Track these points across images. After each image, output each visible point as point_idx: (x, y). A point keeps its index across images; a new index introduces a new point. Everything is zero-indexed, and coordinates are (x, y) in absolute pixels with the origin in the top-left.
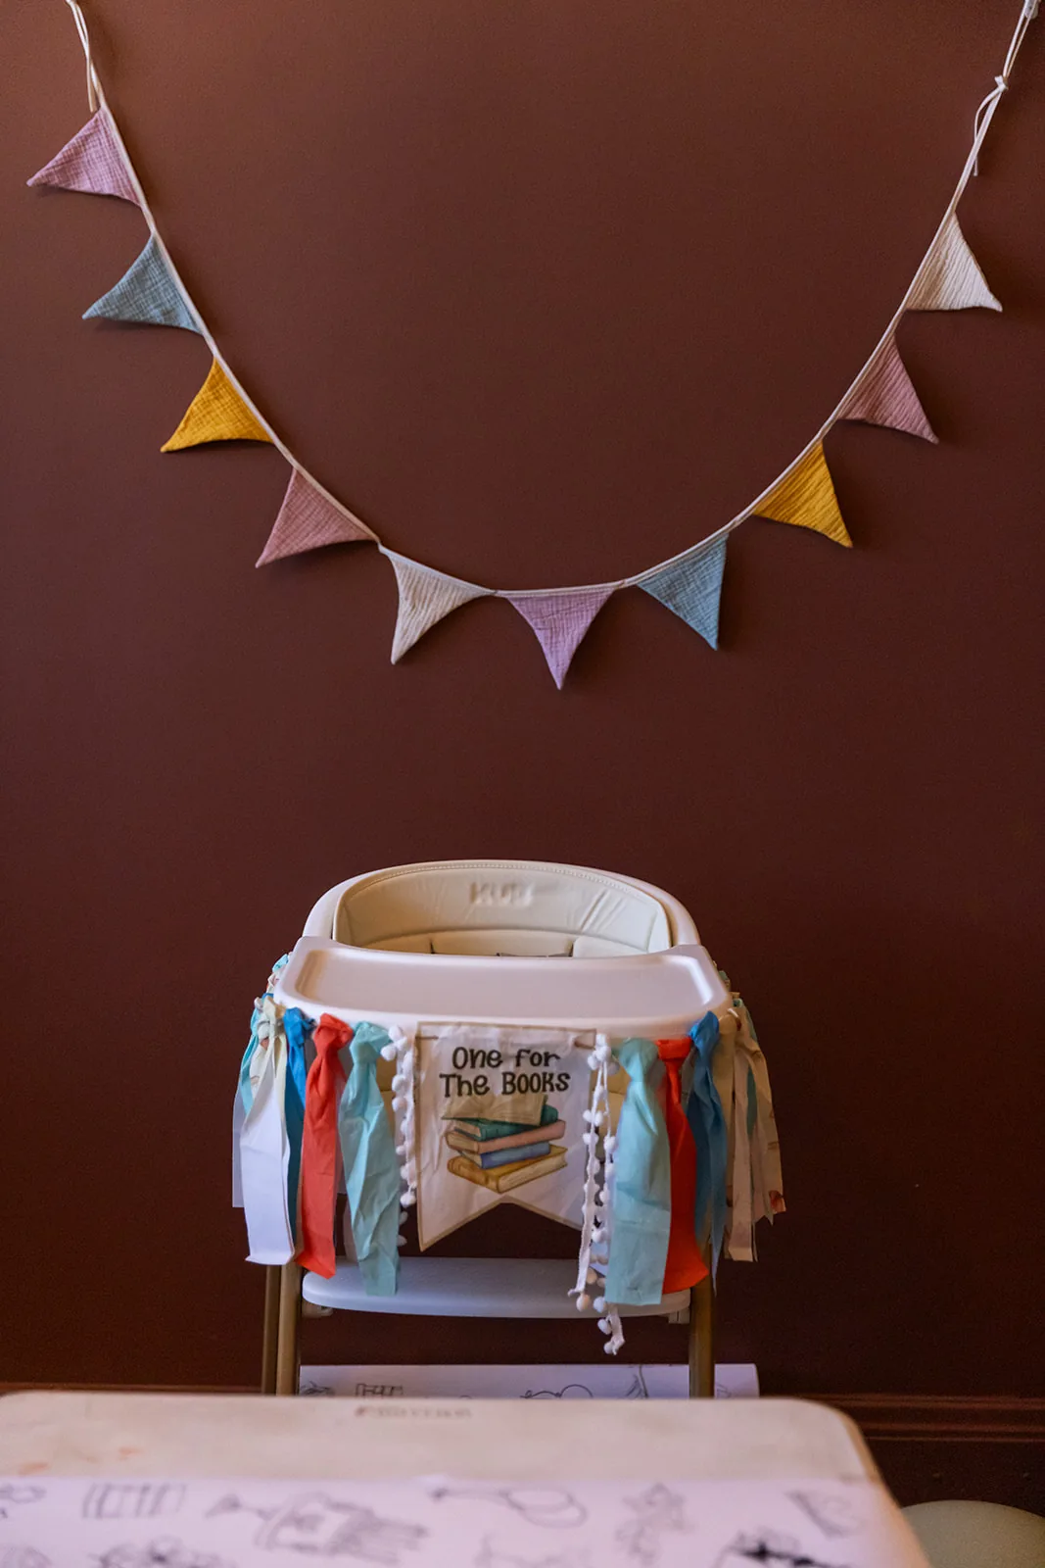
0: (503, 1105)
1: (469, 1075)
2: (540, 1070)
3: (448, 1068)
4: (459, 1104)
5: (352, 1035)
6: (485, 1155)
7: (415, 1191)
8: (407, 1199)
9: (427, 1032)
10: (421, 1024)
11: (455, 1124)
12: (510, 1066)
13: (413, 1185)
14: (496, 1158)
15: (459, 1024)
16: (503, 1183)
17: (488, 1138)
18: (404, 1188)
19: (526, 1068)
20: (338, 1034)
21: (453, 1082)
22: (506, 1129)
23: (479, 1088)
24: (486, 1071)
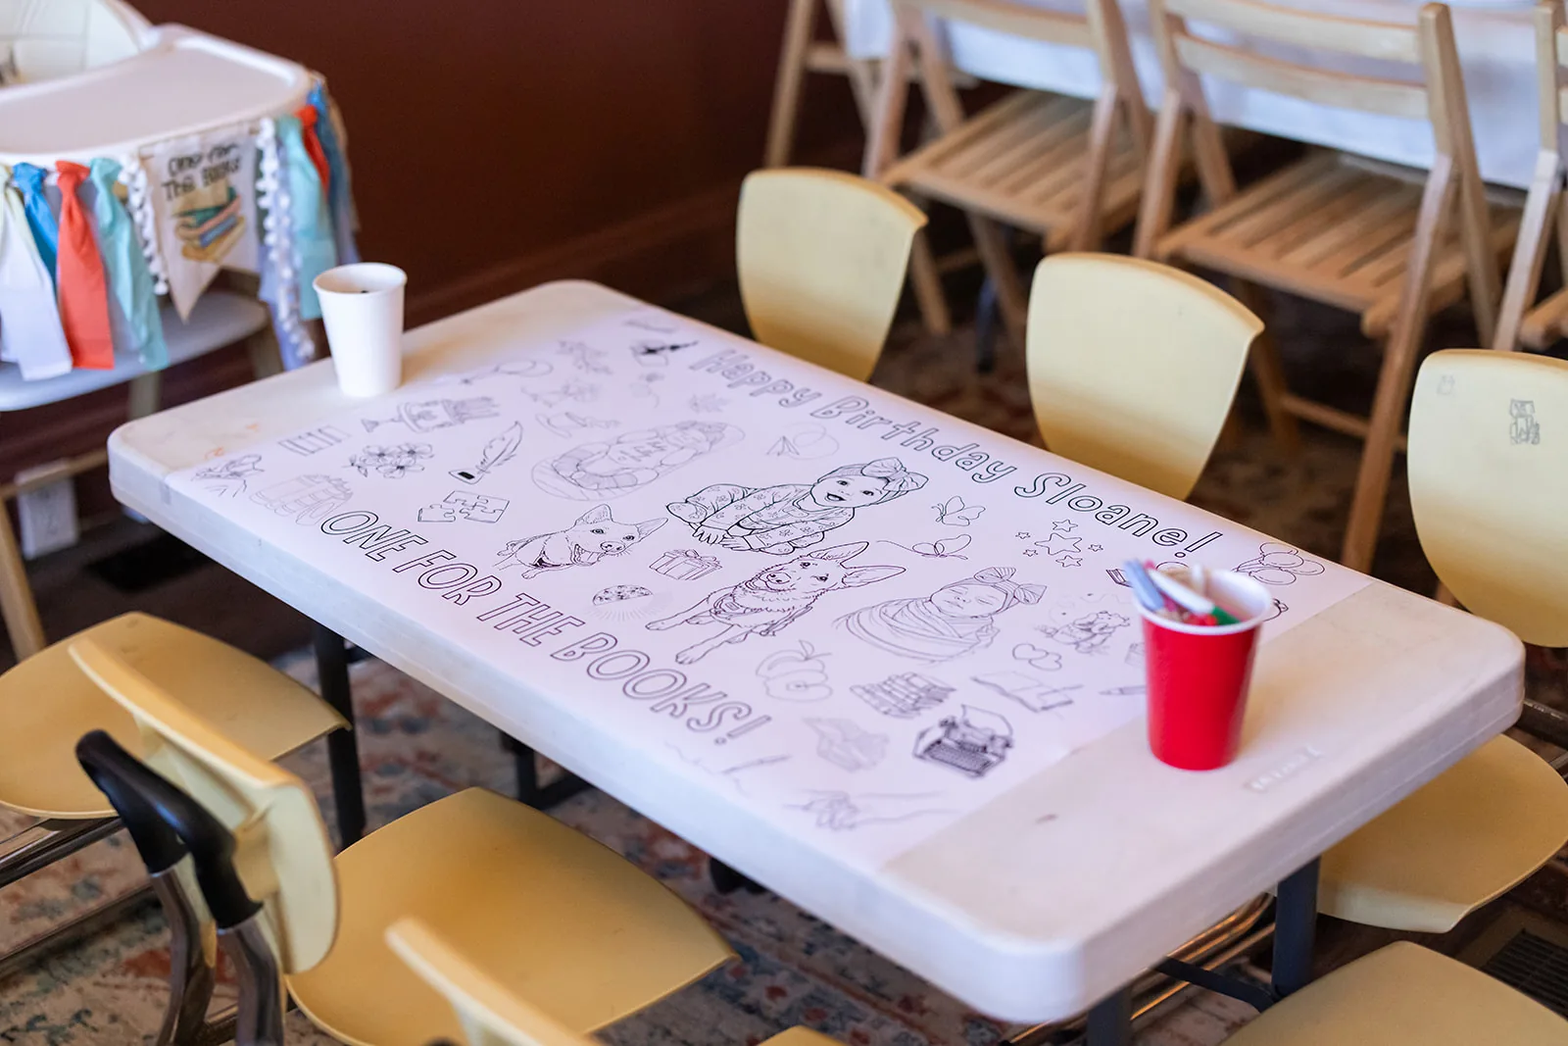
0: (206, 195)
1: (180, 178)
2: (224, 159)
3: (166, 177)
4: (178, 203)
5: (88, 171)
6: (202, 237)
7: (167, 282)
8: (161, 289)
9: (146, 152)
10: (140, 148)
11: (181, 220)
12: (205, 163)
13: (163, 276)
14: (210, 236)
15: (167, 140)
16: (217, 254)
17: (201, 223)
18: (156, 279)
19: (217, 161)
20: (75, 174)
21: (172, 188)
22: (208, 214)
23: (188, 187)
24: (189, 172)
